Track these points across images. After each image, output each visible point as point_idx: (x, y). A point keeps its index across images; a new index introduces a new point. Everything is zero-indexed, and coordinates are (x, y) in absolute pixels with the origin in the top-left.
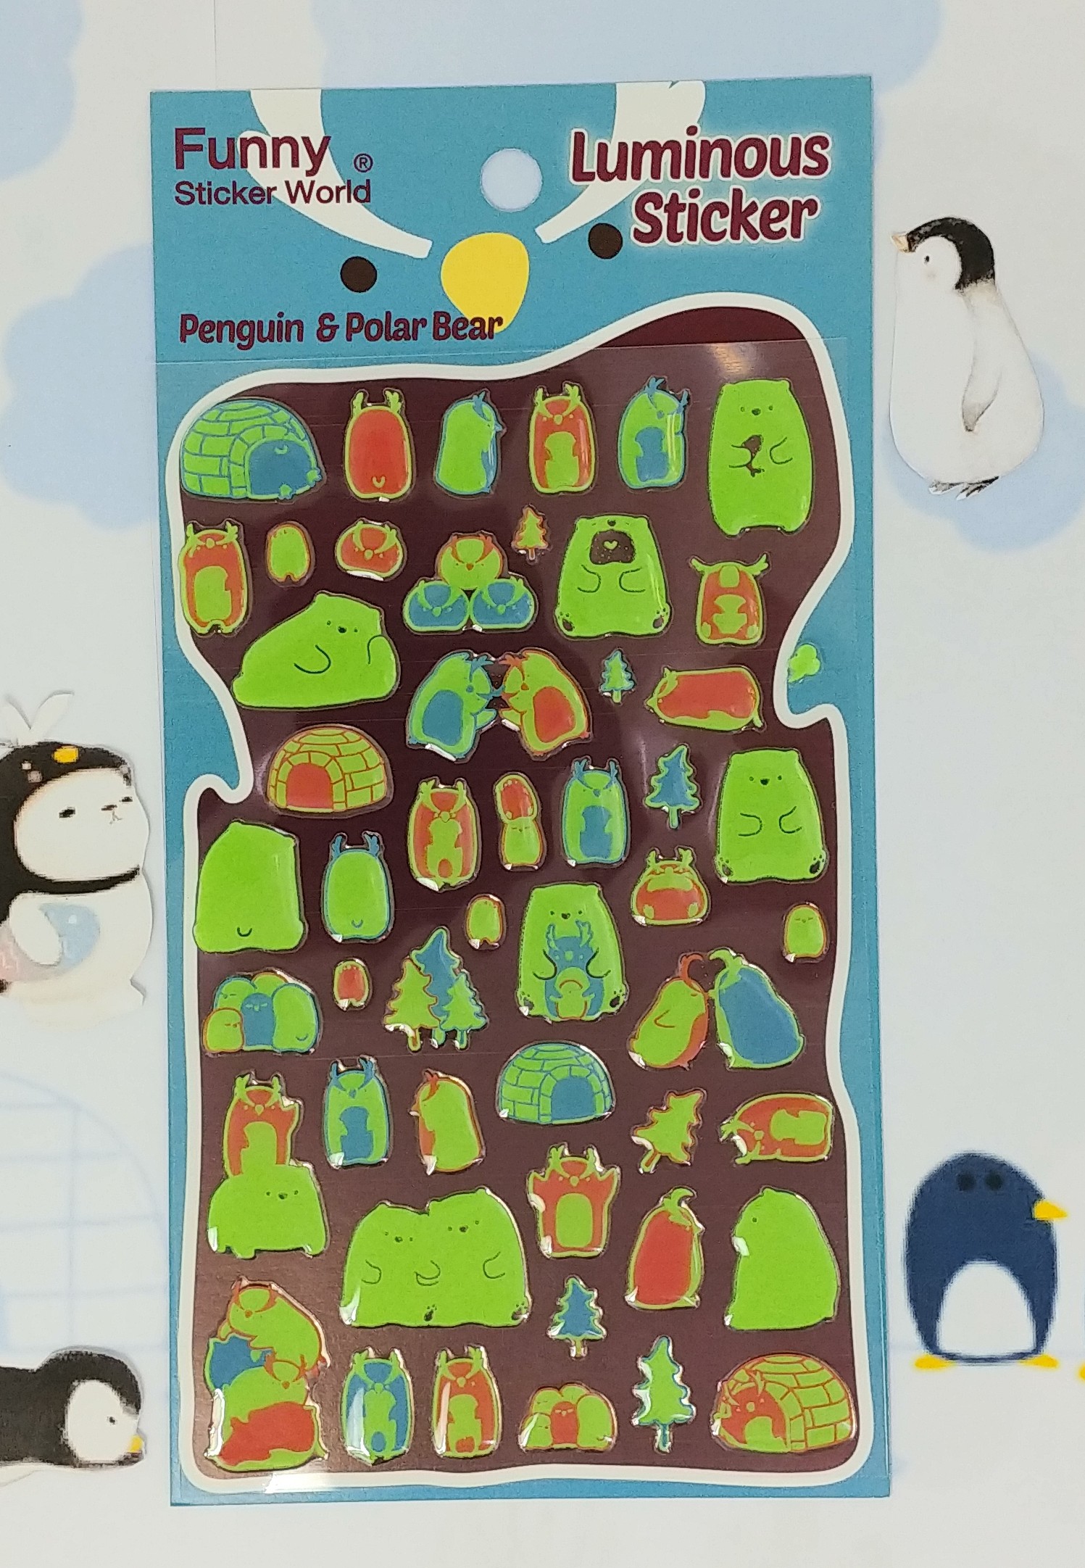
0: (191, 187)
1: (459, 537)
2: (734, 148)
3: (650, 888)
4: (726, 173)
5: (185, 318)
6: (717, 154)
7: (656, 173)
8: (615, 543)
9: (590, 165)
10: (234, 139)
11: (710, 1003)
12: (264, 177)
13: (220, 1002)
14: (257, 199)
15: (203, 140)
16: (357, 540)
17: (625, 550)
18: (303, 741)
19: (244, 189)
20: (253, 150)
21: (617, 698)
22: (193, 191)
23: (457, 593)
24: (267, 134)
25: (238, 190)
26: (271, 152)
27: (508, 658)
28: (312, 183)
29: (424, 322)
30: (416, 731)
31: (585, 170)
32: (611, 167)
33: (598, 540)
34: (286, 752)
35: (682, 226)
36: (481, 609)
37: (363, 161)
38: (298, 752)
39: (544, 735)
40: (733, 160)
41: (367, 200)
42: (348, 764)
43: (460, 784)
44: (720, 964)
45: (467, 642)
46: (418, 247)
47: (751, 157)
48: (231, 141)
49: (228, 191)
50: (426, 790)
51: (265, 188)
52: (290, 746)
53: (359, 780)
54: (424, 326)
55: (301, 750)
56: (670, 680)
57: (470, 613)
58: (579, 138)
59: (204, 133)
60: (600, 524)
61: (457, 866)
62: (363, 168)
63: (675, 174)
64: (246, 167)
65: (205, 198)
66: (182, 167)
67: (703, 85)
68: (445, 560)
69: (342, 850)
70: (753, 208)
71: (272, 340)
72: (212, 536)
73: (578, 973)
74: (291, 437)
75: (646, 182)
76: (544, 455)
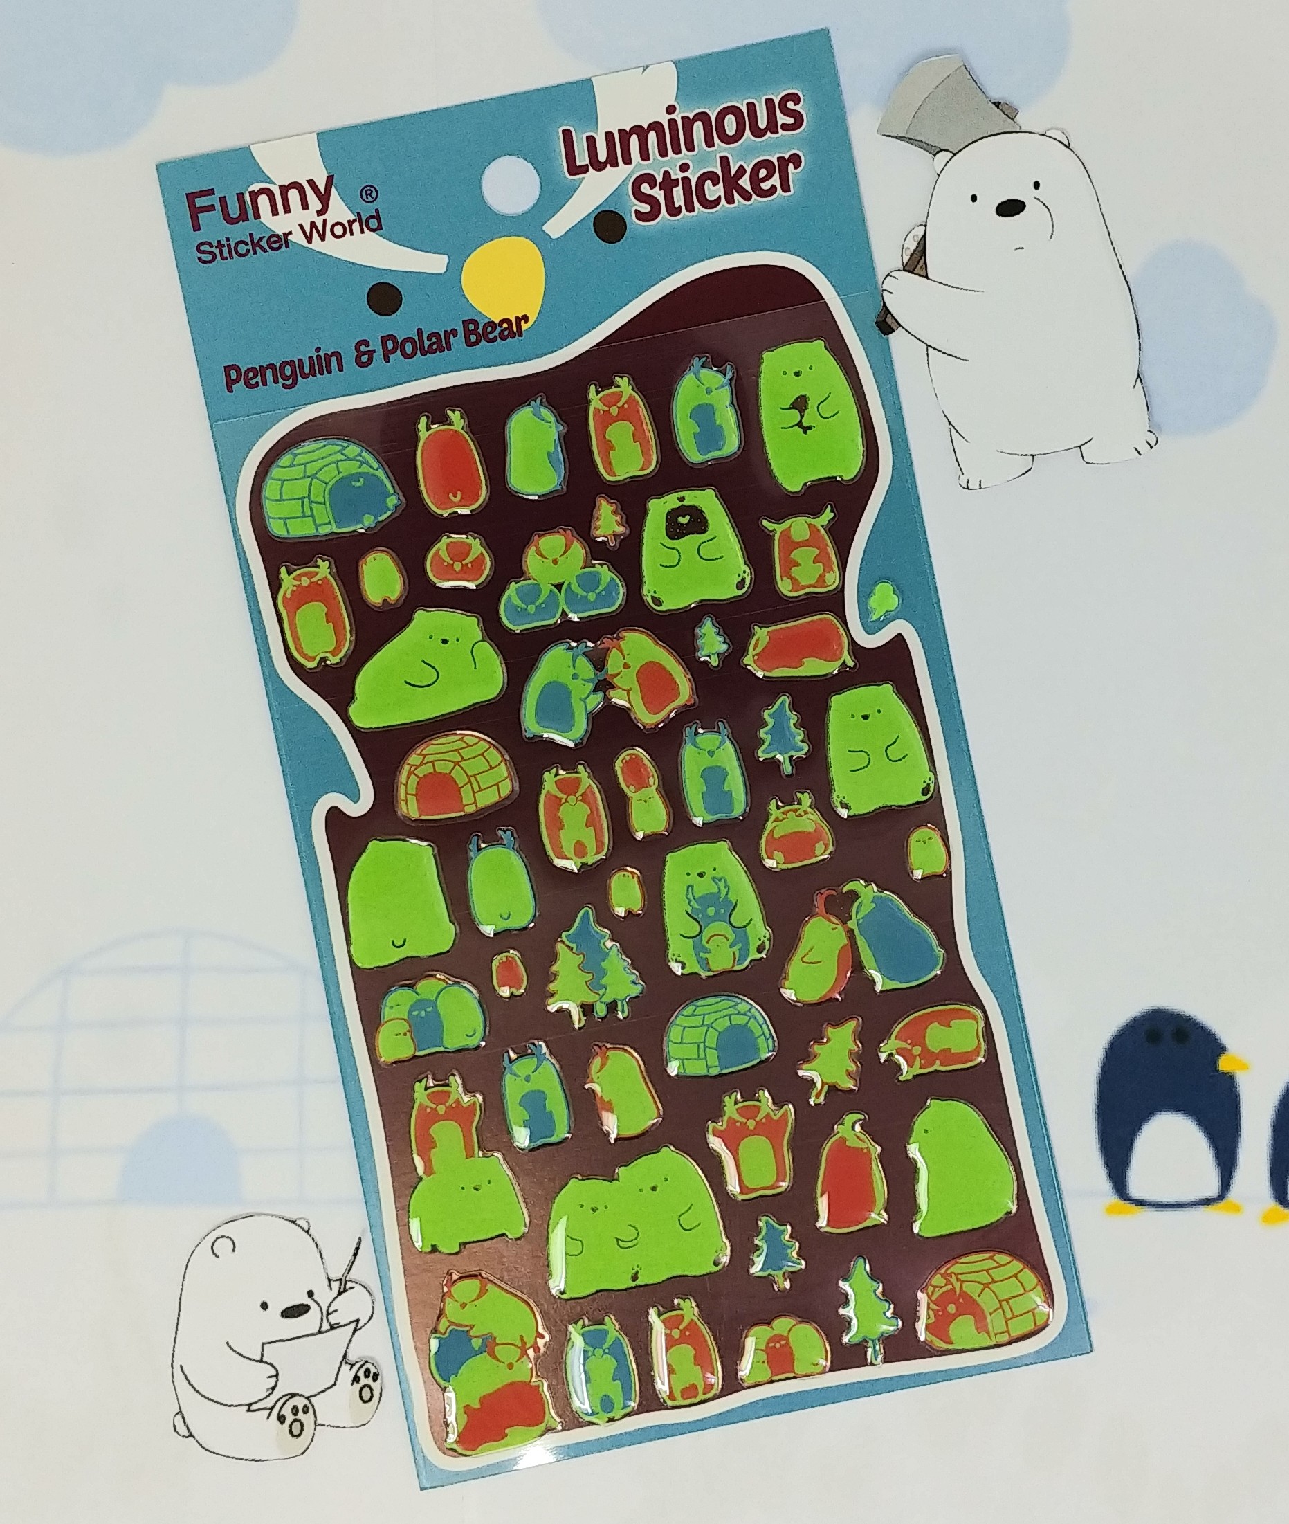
0: (211, 246)
1: (540, 536)
2: (713, 118)
3: (776, 836)
4: (710, 143)
5: (228, 369)
6: (698, 127)
7: (645, 155)
8: (688, 517)
9: (582, 158)
10: (242, 194)
11: (850, 934)
12: (278, 224)
13: (387, 1013)
14: (276, 246)
15: (213, 200)
16: (444, 554)
17: (698, 523)
18: (424, 752)
19: (261, 239)
20: (263, 201)
21: (714, 662)
22: (214, 249)
23: (546, 589)
24: (273, 183)
25: (256, 241)
26: (281, 199)
27: (607, 642)
28: (325, 221)
29: (454, 333)
30: (531, 725)
31: (578, 164)
32: (602, 156)
33: (672, 516)
34: (411, 766)
35: (679, 200)
36: (572, 598)
37: (369, 193)
38: (422, 764)
39: (652, 707)
40: (714, 130)
41: (380, 227)
42: (473, 767)
43: (581, 768)
44: (854, 895)
45: (565, 632)
46: (436, 264)
47: (730, 124)
48: (240, 197)
49: (246, 244)
50: (550, 780)
51: (281, 234)
52: (414, 759)
53: (485, 780)
54: (455, 336)
55: (425, 761)
56: (761, 635)
57: (563, 605)
58: (567, 135)
59: (214, 194)
60: (671, 501)
61: (591, 845)
62: (370, 199)
63: (663, 153)
64: (260, 218)
65: (226, 254)
66: (199, 229)
67: (674, 66)
68: (532, 561)
69: (479, 849)
70: (741, 171)
71: (314, 375)
72: (305, 574)
73: (721, 927)
74: (365, 469)
75: (638, 166)
76: (607, 447)
